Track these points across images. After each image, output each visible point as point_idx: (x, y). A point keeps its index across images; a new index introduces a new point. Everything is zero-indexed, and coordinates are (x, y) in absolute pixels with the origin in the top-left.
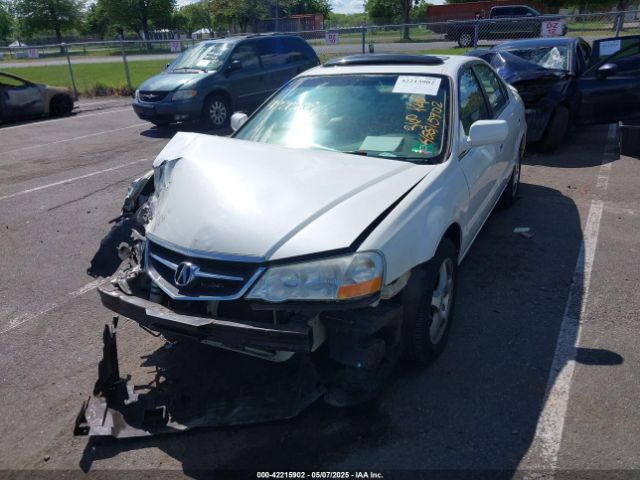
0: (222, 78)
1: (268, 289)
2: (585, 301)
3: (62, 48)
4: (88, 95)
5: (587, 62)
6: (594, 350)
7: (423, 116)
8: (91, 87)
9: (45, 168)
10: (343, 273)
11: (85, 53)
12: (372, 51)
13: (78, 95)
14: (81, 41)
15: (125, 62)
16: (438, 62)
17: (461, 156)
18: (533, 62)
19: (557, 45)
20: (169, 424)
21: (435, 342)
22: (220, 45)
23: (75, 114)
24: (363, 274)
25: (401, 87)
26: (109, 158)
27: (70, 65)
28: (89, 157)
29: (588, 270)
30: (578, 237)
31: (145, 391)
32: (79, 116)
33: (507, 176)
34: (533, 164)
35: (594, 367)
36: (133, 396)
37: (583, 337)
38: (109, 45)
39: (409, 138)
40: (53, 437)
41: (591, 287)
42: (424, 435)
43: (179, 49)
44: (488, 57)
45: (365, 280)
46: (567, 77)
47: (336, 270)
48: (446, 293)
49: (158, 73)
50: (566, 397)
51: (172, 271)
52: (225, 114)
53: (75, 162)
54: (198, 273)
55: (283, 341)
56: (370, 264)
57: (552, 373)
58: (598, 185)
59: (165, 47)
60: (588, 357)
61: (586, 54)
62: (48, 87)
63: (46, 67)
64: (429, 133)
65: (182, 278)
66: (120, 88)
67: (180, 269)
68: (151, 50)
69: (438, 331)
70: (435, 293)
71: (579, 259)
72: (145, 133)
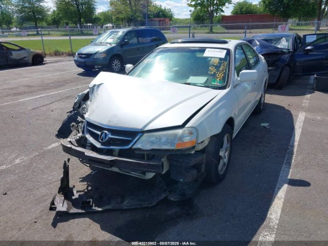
0: (119, 48)
1: (143, 144)
2: (294, 158)
3: (38, 31)
4: (51, 55)
5: (300, 45)
6: (297, 180)
7: (217, 67)
8: (52, 51)
9: (30, 90)
10: (178, 137)
11: (49, 34)
12: (193, 37)
13: (46, 55)
14: (47, 28)
15: (70, 39)
16: (225, 42)
17: (235, 87)
18: (273, 45)
19: (285, 37)
20: (93, 208)
21: (221, 173)
22: (118, 32)
23: (44, 64)
24: (188, 138)
25: (207, 54)
26: (61, 86)
27: (42, 40)
28: (52, 85)
29: (296, 144)
30: (292, 129)
31: (82, 193)
32: (46, 65)
33: (258, 98)
34: (271, 94)
35: (296, 187)
36: (76, 196)
37: (292, 174)
38: (61, 31)
39: (211, 78)
40: (38, 212)
41: (297, 151)
42: (214, 215)
43: (97, 34)
44: (251, 41)
45: (188, 141)
46: (289, 52)
47: (175, 135)
48: (226, 150)
49: (87, 45)
50: (283, 200)
51: (98, 135)
52: (120, 66)
53: (45, 87)
54: (110, 136)
55: (150, 168)
56: (191, 133)
57: (276, 189)
58: (303, 105)
59: (89, 32)
60: (293, 183)
61: (299, 42)
62: (32, 50)
63: (30, 40)
64: (220, 75)
65: (103, 138)
66: (67, 52)
67: (102, 134)
68: (82, 34)
69: (222, 169)
70: (221, 150)
71: (292, 139)
72: (80, 74)
